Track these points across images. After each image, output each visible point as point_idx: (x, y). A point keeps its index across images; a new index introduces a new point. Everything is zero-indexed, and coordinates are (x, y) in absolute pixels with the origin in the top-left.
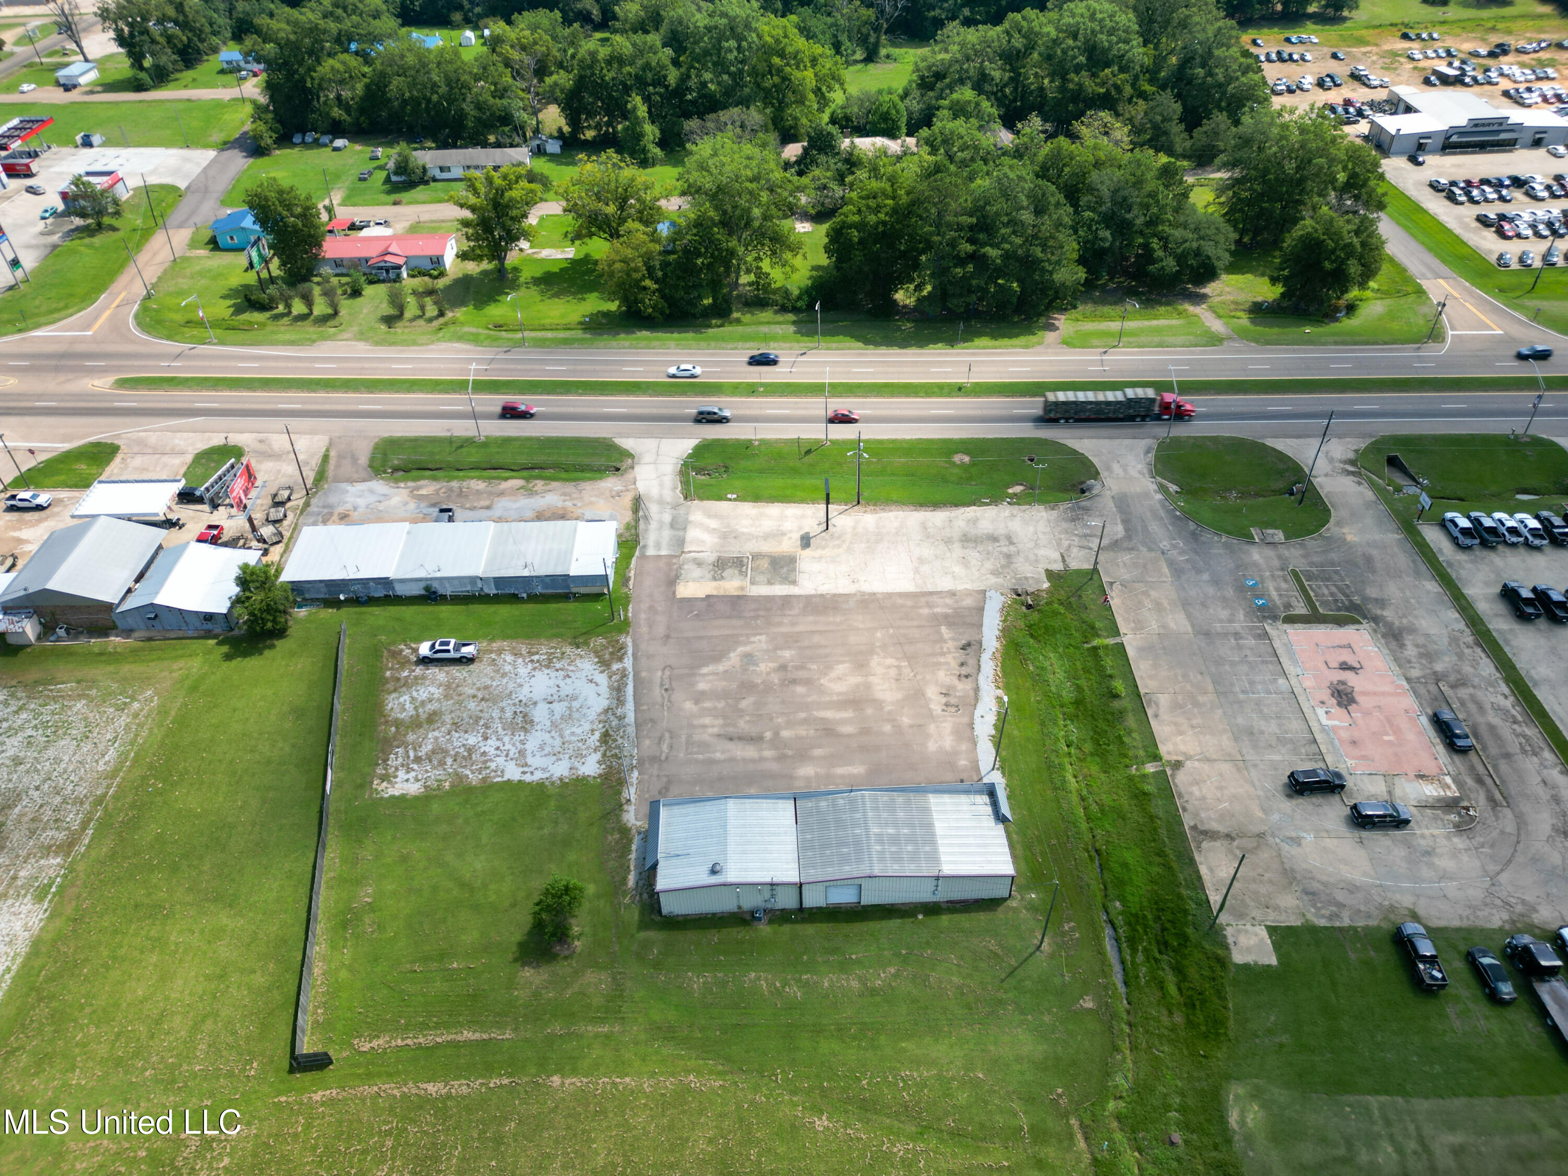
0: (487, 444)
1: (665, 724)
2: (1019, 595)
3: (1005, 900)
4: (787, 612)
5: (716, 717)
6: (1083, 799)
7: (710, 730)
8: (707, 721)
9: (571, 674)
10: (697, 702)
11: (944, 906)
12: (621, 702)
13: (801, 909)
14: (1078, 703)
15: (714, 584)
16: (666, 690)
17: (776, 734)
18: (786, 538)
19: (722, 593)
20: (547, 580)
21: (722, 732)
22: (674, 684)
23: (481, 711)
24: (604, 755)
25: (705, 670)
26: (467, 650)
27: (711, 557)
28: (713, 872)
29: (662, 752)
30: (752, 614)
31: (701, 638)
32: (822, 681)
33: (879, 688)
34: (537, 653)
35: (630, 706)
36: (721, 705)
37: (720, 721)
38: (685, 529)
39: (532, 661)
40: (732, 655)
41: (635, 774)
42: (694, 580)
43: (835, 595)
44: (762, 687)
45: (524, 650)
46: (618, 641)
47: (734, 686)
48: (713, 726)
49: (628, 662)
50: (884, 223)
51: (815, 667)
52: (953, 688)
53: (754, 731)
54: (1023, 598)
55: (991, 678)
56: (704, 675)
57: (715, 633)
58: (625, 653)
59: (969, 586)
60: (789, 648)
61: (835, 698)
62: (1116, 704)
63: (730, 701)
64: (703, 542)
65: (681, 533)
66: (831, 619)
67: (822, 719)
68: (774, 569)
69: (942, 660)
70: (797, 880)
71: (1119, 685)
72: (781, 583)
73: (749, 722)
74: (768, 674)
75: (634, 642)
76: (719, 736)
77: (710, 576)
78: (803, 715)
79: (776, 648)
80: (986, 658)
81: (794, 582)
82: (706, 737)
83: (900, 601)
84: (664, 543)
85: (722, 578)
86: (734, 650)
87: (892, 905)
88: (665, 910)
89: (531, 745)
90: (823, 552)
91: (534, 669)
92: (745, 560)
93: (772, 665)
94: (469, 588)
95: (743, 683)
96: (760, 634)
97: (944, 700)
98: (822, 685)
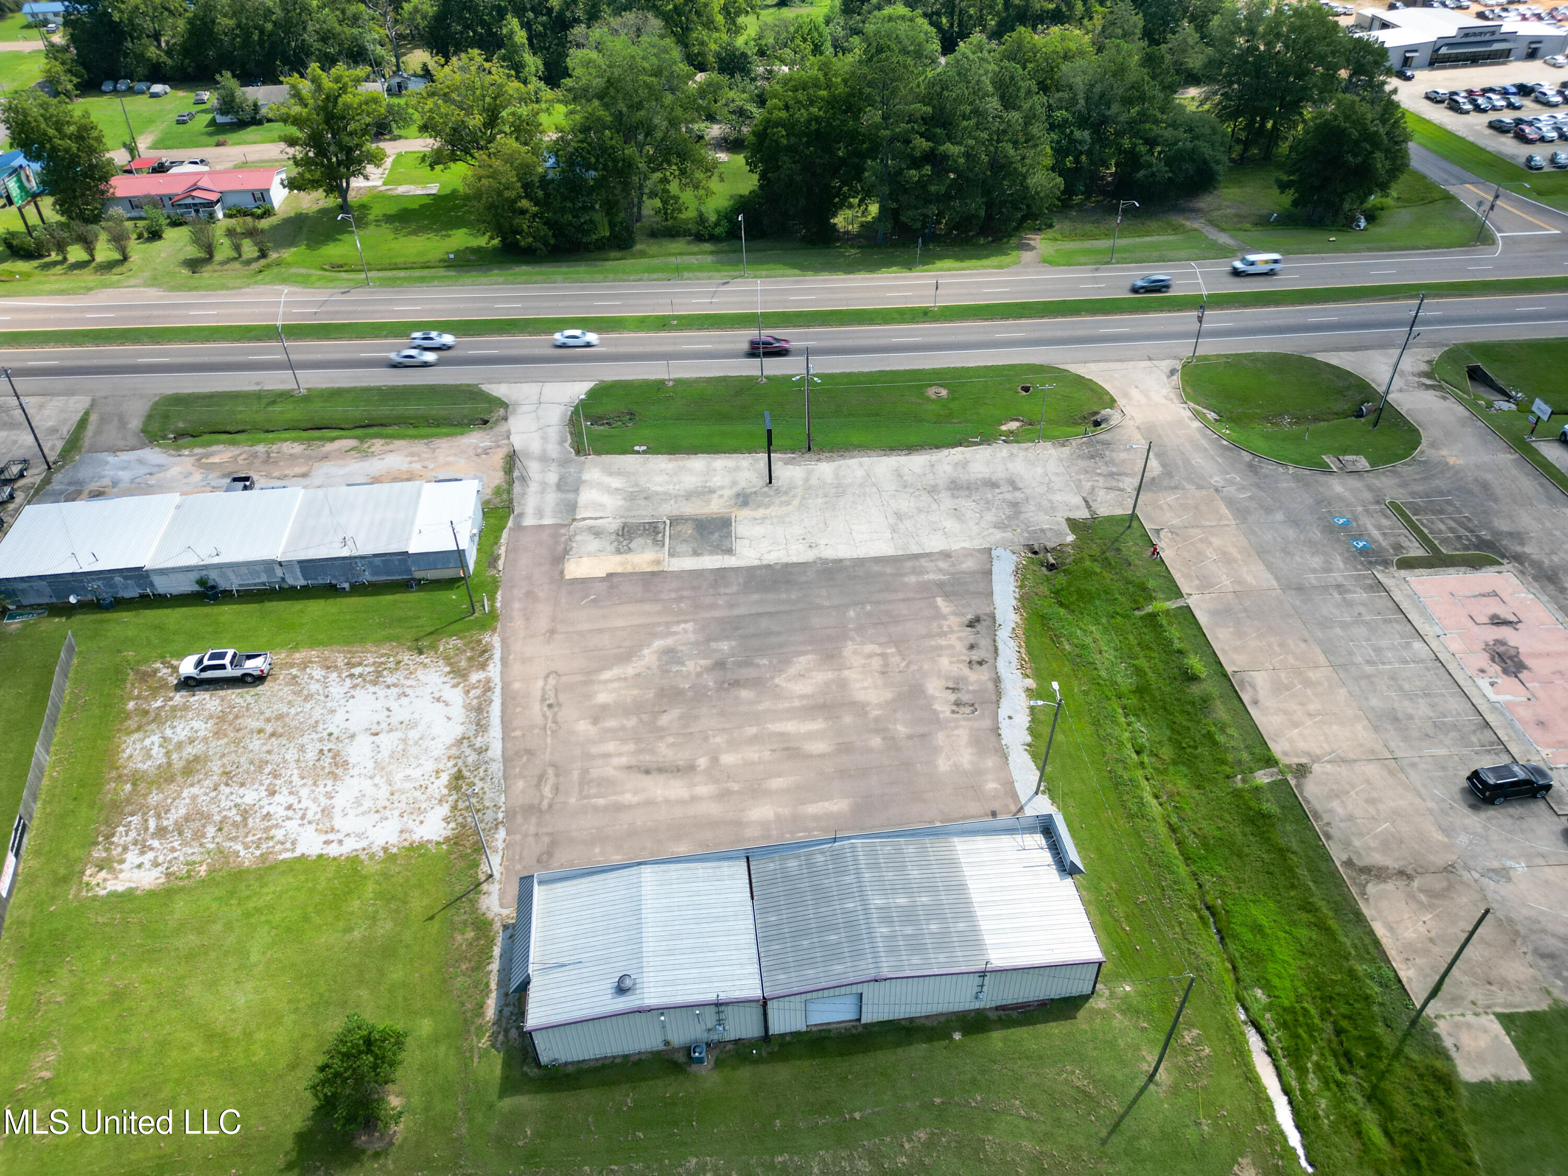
0: (309, 397)
1: (547, 757)
2: (1035, 553)
3: (1085, 998)
4: (722, 591)
5: (624, 741)
6: (1173, 829)
7: (616, 761)
8: (611, 747)
9: (408, 691)
10: (595, 721)
11: (993, 1015)
12: (481, 727)
13: (766, 1037)
14: (1141, 691)
15: (619, 558)
16: (550, 706)
17: (715, 760)
18: (715, 496)
19: (629, 569)
20: (377, 561)
21: (633, 762)
22: (562, 697)
23: (269, 752)
24: (454, 808)
25: (607, 675)
26: (252, 665)
27: (613, 525)
28: (621, 990)
29: (542, 797)
30: (673, 595)
31: (601, 631)
32: (777, 681)
33: (858, 685)
34: (360, 664)
35: (495, 730)
36: (631, 722)
37: (631, 747)
38: (576, 491)
39: (352, 676)
40: (646, 652)
41: (502, 833)
42: (589, 555)
43: (786, 565)
44: (690, 694)
45: (340, 662)
46: (479, 642)
47: (651, 694)
48: (620, 755)
49: (494, 670)
50: (817, 119)
51: (766, 662)
52: (965, 679)
53: (680, 757)
54: (1041, 556)
55: (1015, 663)
56: (606, 682)
57: (620, 623)
58: (490, 657)
59: (967, 545)
60: (727, 638)
61: (797, 703)
62: (1195, 690)
63: (644, 716)
64: (601, 505)
65: (571, 496)
66: (784, 596)
67: (781, 734)
68: (701, 535)
69: (943, 642)
70: (758, 993)
71: (1195, 663)
72: (712, 553)
73: (672, 745)
74: (699, 675)
75: (504, 642)
76: (629, 768)
77: (612, 548)
78: (752, 730)
79: (708, 640)
80: (1003, 634)
81: (730, 551)
82: (609, 771)
83: (876, 568)
84: (548, 510)
85: (630, 550)
86: (649, 645)
87: (911, 1020)
88: (544, 1059)
89: (339, 801)
90: (768, 511)
91: (354, 687)
92: (661, 526)
93: (703, 662)
94: (264, 578)
95: (662, 689)
96: (686, 621)
97: (952, 697)
98: (777, 686)
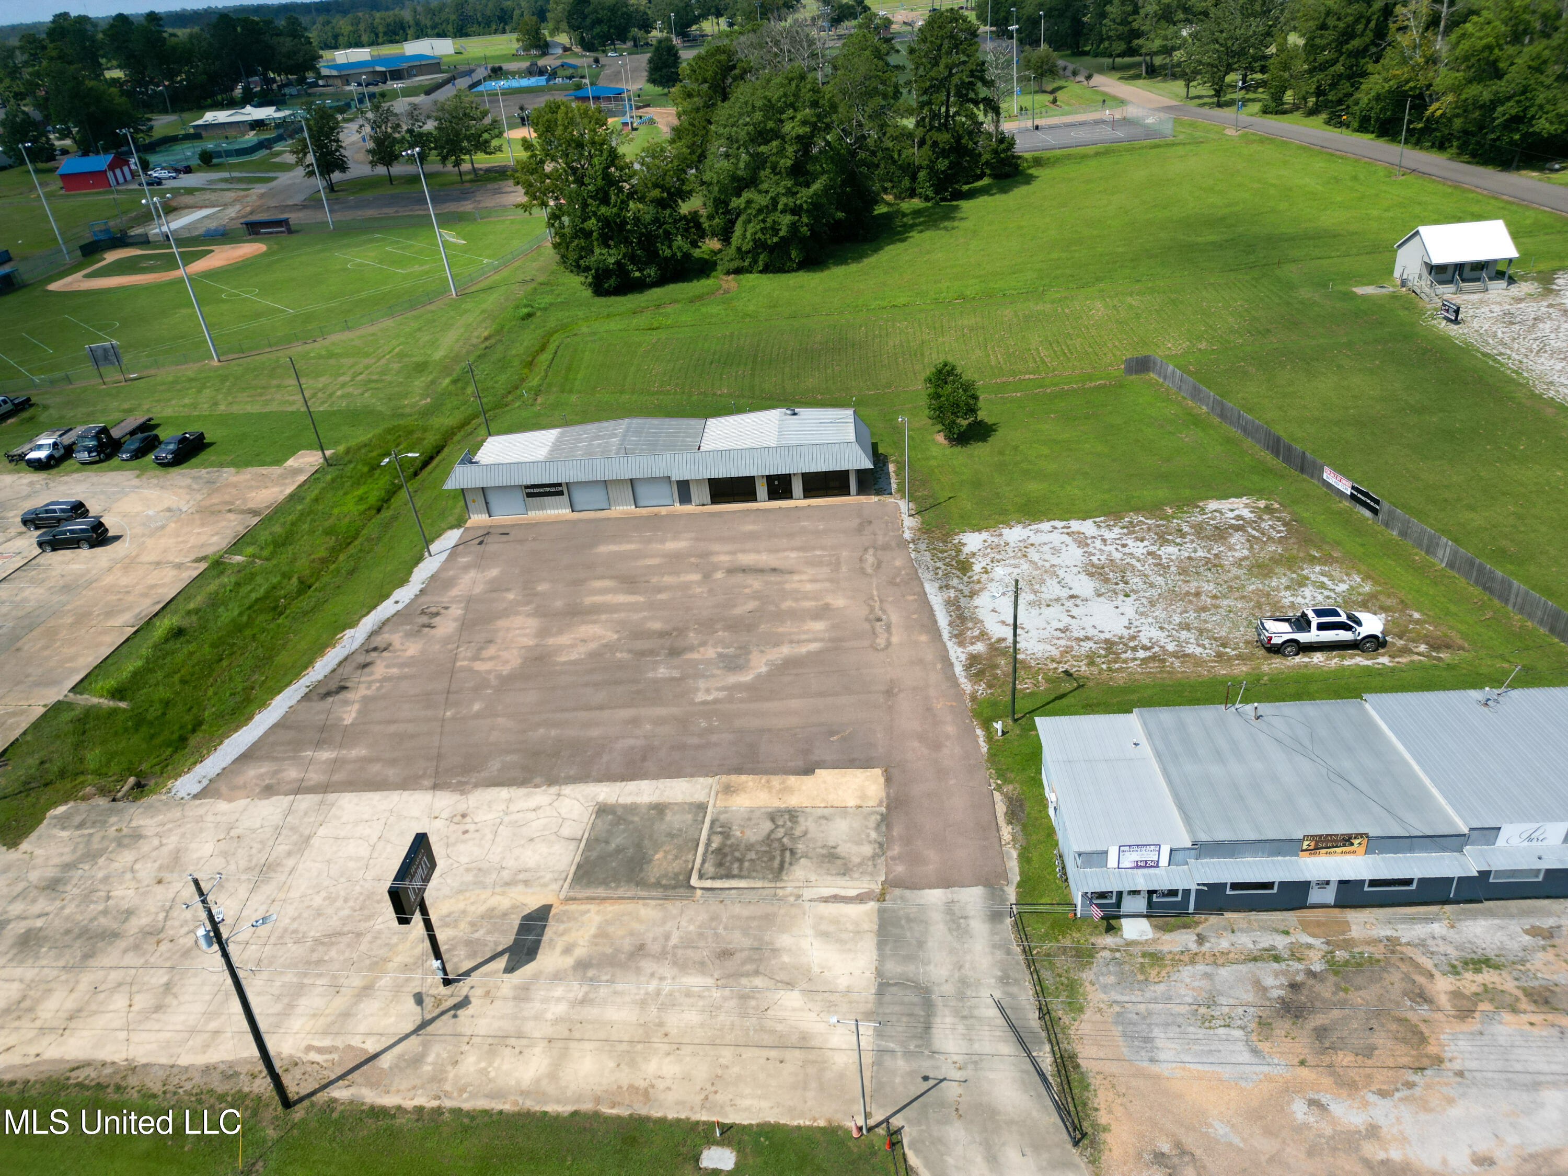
1: (875, 582)
5: (797, 591)
7: (804, 577)
10: (827, 607)
12: (953, 605)
15: (793, 801)
16: (879, 620)
17: (707, 576)
19: (776, 781)
21: (787, 577)
22: (867, 627)
24: (959, 551)
25: (814, 646)
27: (799, 872)
29: (875, 555)
30: (714, 738)
31: (822, 694)
35: (937, 600)
36: (787, 604)
37: (788, 586)
40: (764, 669)
41: (907, 535)
42: (843, 810)
44: (718, 626)
46: (990, 686)
47: (763, 627)
48: (800, 581)
49: (957, 655)
51: (618, 655)
53: (739, 578)
56: (815, 640)
57: (794, 704)
62: (190, 621)
63: (772, 608)
67: (634, 593)
68: (639, 846)
72: (632, 809)
73: (746, 587)
74: (703, 644)
75: (957, 686)
76: (791, 573)
77: (805, 824)
78: (662, 596)
79: (682, 679)
81: (603, 810)
82: (811, 571)
85: (772, 818)
86: (759, 676)
92: (709, 868)
93: (695, 656)
95: (748, 631)
96: (704, 703)
98: (618, 632)
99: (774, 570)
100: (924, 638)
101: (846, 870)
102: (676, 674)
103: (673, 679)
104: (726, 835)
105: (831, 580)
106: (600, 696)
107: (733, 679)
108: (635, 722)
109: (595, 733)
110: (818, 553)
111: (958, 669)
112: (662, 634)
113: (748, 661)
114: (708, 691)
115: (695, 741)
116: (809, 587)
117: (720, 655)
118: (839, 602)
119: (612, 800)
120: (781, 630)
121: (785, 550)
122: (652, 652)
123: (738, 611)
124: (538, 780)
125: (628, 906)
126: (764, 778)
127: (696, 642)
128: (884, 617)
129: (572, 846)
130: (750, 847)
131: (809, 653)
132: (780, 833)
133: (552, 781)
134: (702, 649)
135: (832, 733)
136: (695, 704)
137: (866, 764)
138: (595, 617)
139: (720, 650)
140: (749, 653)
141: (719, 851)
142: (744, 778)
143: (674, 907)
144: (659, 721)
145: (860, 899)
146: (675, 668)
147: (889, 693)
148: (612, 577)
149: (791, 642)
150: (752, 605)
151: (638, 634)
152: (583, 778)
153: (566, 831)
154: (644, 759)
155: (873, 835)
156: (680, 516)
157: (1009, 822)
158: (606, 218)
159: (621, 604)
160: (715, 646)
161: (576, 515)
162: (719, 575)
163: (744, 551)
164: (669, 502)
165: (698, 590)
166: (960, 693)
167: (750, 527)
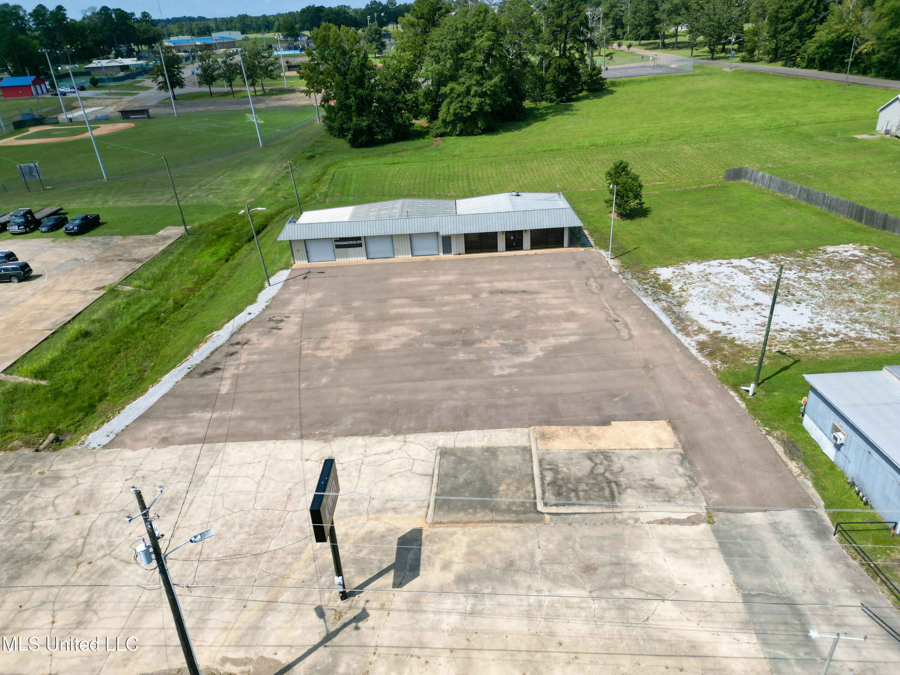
1: (603, 297)
5: (546, 304)
10: (572, 314)
12: (669, 311)
16: (617, 321)
19: (582, 430)
22: (609, 325)
25: (573, 338)
29: (596, 282)
30: (519, 400)
36: (542, 312)
37: (538, 301)
40: (539, 353)
41: (615, 271)
46: (723, 362)
47: (530, 327)
48: (547, 298)
49: (688, 342)
53: (501, 297)
56: (573, 335)
60: (459, 362)
61: (407, 322)
63: (533, 315)
67: (425, 307)
68: (483, 480)
72: (469, 451)
73: (507, 302)
75: (697, 362)
76: (538, 293)
78: (446, 308)
79: (479, 360)
81: (444, 453)
82: (551, 293)
85: (590, 456)
86: (538, 358)
90: (371, 525)
92: (550, 497)
98: (420, 331)
99: (524, 292)
100: (656, 332)
101: (669, 498)
102: (473, 357)
103: (471, 361)
104: (556, 471)
105: (570, 297)
106: (419, 372)
107: (518, 360)
108: (451, 389)
109: (422, 397)
110: (553, 281)
111: (694, 352)
112: (454, 332)
113: (526, 348)
114: (501, 368)
115: (504, 402)
116: (554, 301)
117: (503, 345)
118: (581, 310)
119: (450, 444)
120: (543, 328)
121: (528, 280)
122: (449, 343)
123: (507, 317)
124: (385, 431)
125: (491, 529)
126: (571, 429)
127: (482, 337)
128: (620, 319)
129: (427, 480)
130: (579, 480)
131: (571, 343)
132: (600, 469)
133: (397, 432)
134: (487, 341)
135: (614, 396)
136: (495, 377)
137: (652, 417)
138: (401, 322)
139: (501, 341)
140: (525, 343)
141: (553, 483)
142: (554, 428)
143: (530, 529)
144: (470, 389)
145: (692, 521)
146: (471, 353)
147: (646, 367)
148: (406, 297)
149: (555, 336)
150: (515, 313)
151: (435, 332)
152: (421, 428)
153: (419, 468)
154: (467, 415)
155: (681, 470)
156: (445, 261)
157: (792, 459)
158: (362, 97)
159: (417, 313)
160: (497, 338)
161: (370, 261)
162: (484, 295)
163: (498, 281)
164: (435, 252)
165: (472, 304)
166: (704, 368)
167: (497, 267)
